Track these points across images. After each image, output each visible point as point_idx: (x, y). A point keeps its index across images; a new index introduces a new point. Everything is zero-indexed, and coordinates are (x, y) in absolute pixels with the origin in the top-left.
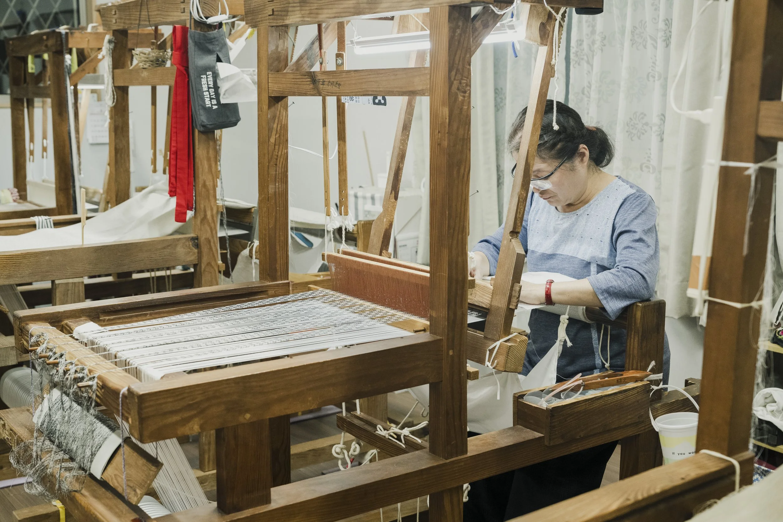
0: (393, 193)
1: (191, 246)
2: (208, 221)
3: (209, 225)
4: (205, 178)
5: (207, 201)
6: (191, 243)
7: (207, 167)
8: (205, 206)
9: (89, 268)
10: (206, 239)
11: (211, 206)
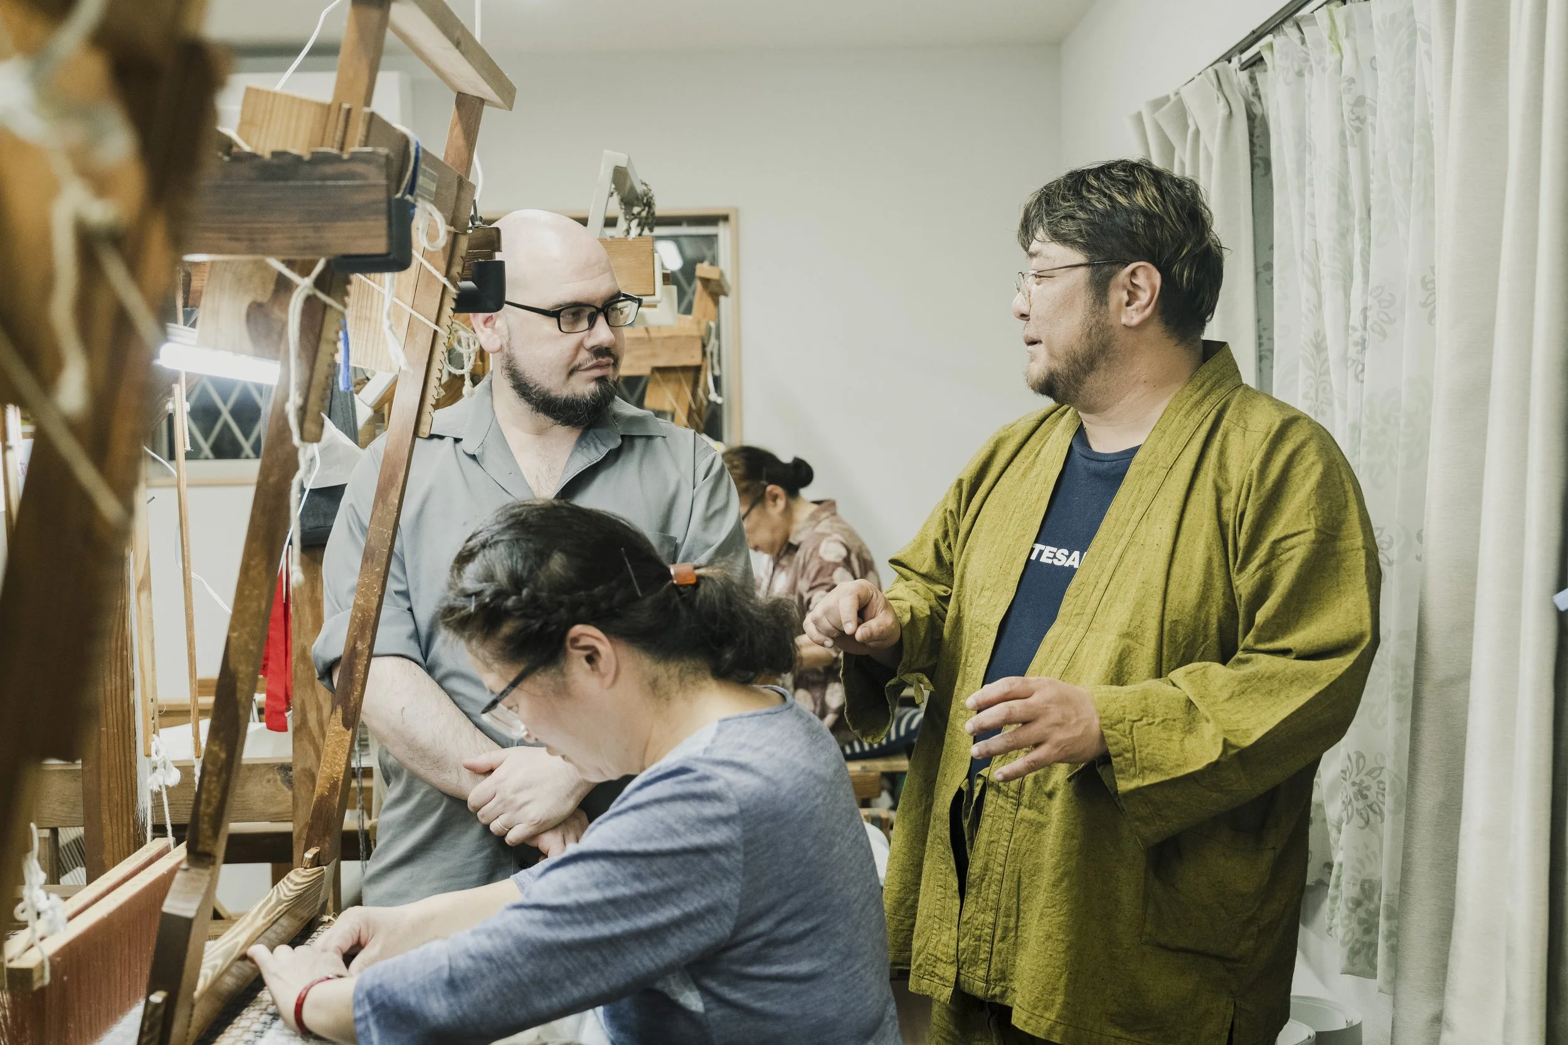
0: (339, 710)
1: (279, 782)
2: (311, 731)
3: (313, 741)
4: (306, 643)
5: (309, 691)
6: (279, 777)
7: (310, 619)
8: (303, 702)
9: (62, 811)
10: (304, 770)
11: (318, 702)
